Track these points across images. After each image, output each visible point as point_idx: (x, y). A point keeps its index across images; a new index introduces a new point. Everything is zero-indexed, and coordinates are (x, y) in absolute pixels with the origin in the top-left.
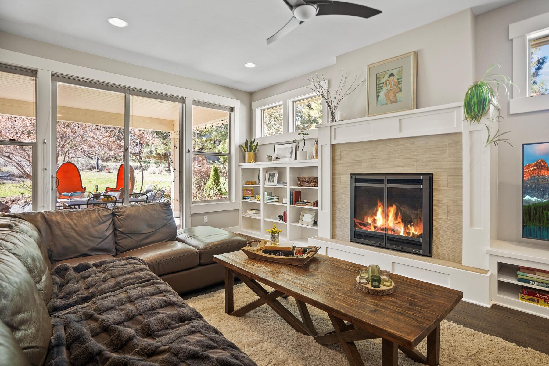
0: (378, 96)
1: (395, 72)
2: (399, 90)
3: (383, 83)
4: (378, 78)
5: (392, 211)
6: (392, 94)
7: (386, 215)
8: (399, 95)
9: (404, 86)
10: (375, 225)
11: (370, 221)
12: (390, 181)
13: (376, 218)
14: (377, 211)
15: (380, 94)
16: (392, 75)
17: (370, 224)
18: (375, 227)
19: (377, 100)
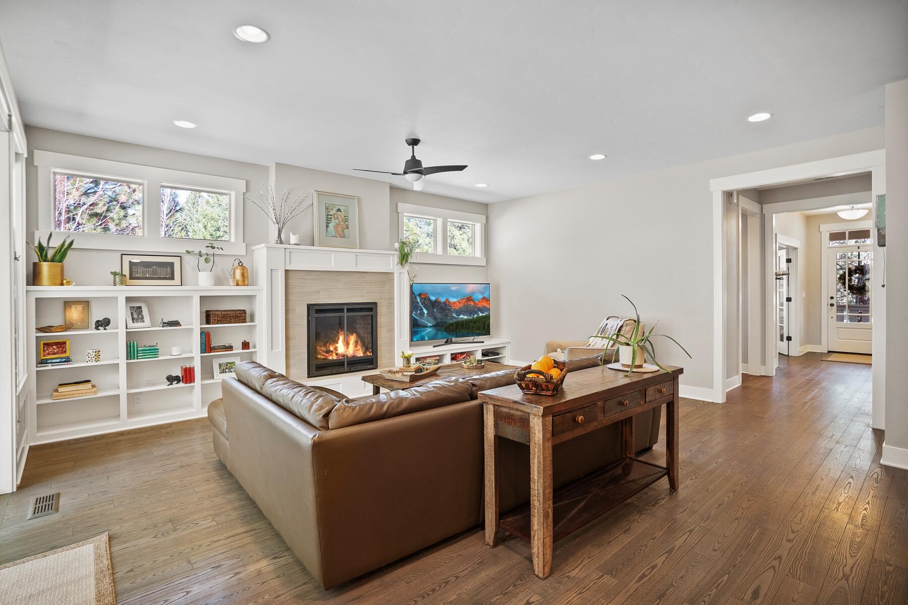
0: (327, 227)
1: (342, 208)
2: (346, 227)
3: (332, 215)
4: (327, 208)
5: (353, 339)
6: (340, 229)
7: (347, 344)
8: (346, 231)
9: (350, 224)
10: (337, 352)
11: (332, 348)
12: (349, 310)
13: (337, 345)
14: (339, 339)
15: (330, 225)
16: (339, 210)
17: (332, 352)
18: (337, 354)
19: (327, 230)
